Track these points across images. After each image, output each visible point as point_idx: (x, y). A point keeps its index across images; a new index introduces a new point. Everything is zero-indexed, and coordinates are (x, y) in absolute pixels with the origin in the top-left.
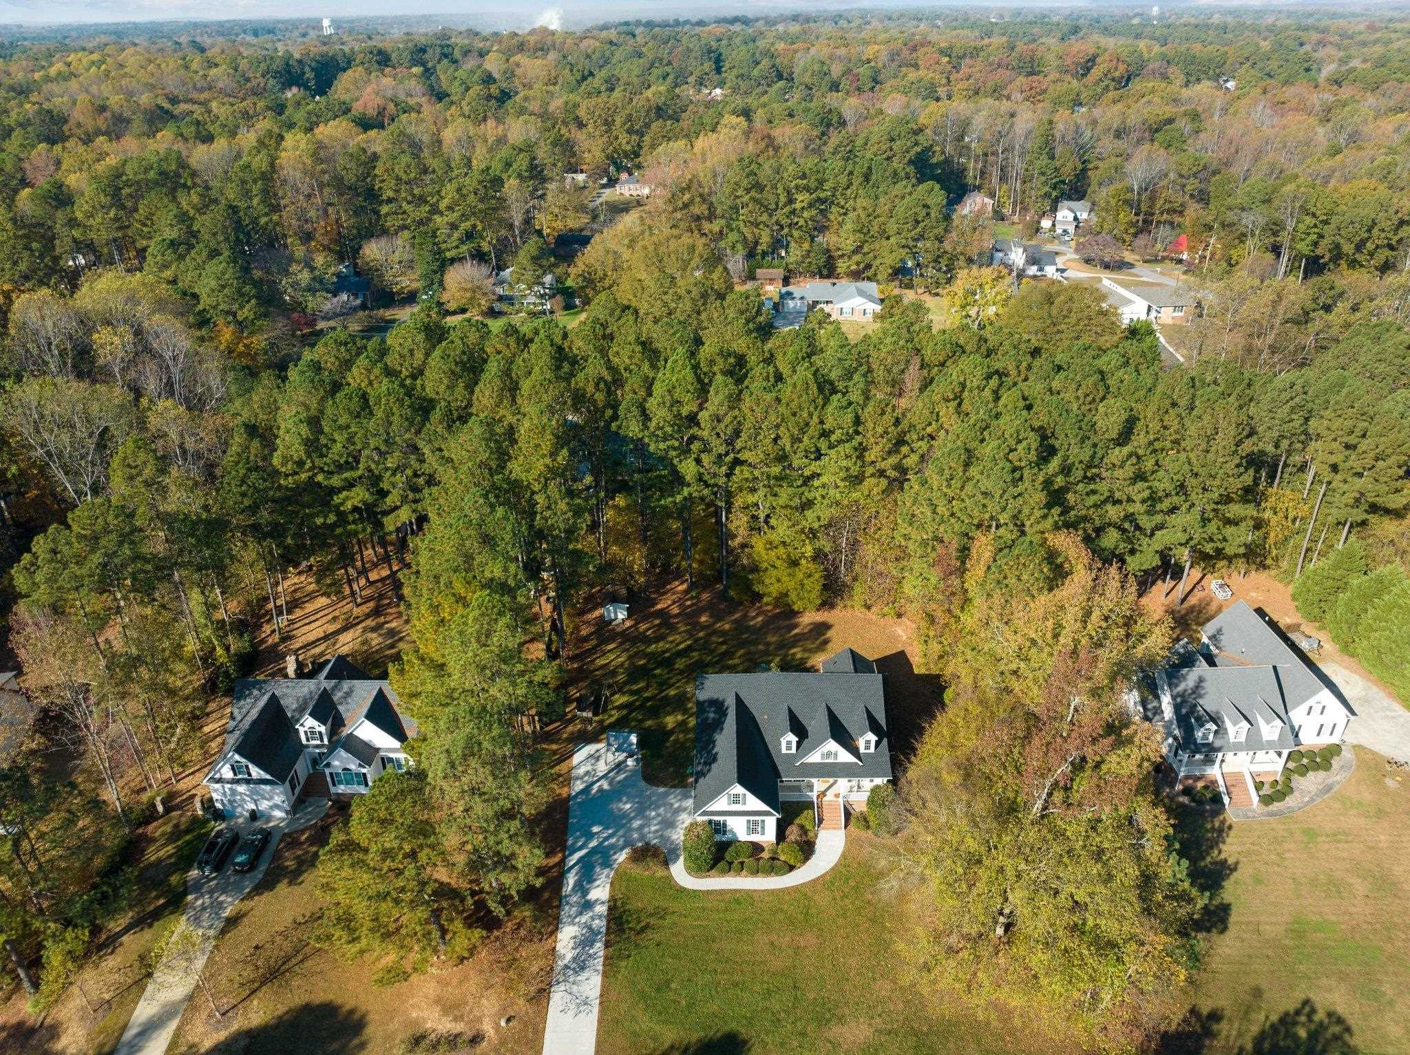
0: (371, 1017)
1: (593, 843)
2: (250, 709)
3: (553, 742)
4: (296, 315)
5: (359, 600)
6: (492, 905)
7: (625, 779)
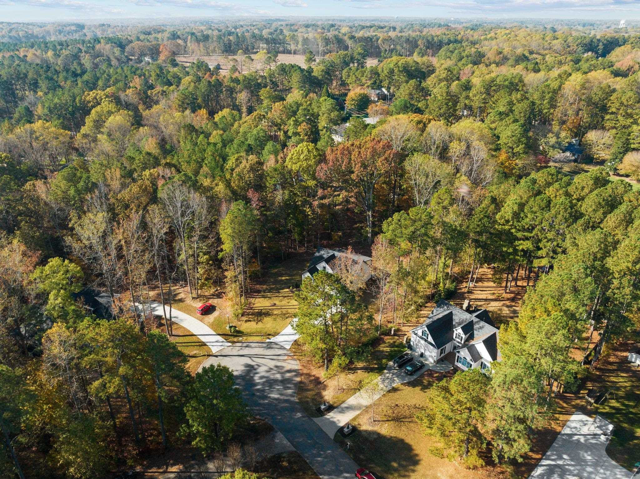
0: (422, 462)
1: (560, 462)
2: (440, 313)
3: (565, 402)
4: (541, 157)
5: (508, 291)
6: (494, 455)
7: (596, 444)
